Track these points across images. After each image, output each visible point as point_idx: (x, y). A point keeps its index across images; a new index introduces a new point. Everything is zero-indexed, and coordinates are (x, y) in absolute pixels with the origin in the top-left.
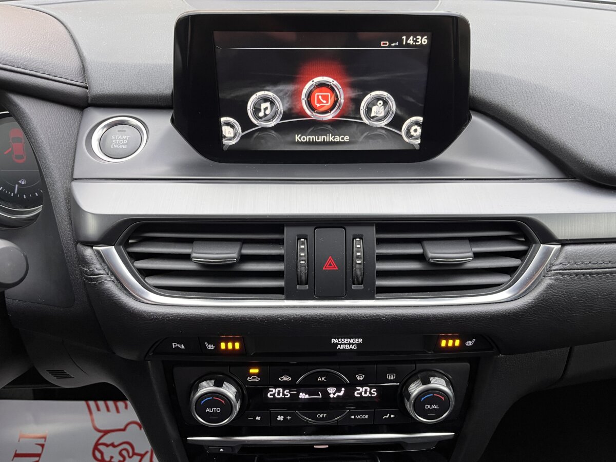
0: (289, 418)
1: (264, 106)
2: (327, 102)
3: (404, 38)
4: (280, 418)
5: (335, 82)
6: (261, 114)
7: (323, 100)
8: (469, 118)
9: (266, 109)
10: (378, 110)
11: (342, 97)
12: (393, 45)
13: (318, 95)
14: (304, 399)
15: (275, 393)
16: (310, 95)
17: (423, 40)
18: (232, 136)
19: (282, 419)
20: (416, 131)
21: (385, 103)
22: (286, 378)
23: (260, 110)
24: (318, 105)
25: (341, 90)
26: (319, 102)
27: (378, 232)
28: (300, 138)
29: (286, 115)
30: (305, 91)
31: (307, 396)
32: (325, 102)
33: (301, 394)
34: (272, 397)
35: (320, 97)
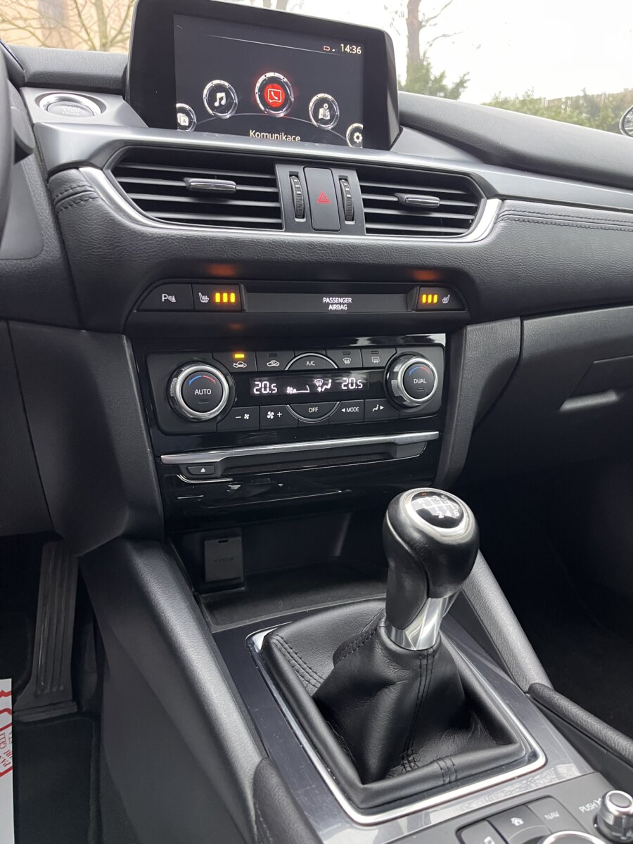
0: (280, 414)
1: (219, 95)
2: (279, 99)
3: (342, 45)
4: (271, 415)
5: (285, 80)
6: (217, 104)
7: (275, 97)
8: (401, 131)
9: (221, 99)
10: (324, 113)
11: (292, 95)
12: (334, 50)
13: (270, 91)
14: (292, 394)
15: (263, 387)
16: (262, 89)
17: (358, 50)
18: (187, 124)
19: (272, 417)
20: (358, 137)
21: (331, 108)
22: (274, 364)
23: (216, 101)
24: (271, 101)
25: (291, 88)
26: (272, 98)
27: (360, 179)
28: (254, 134)
29: (240, 108)
30: (258, 85)
31: (295, 391)
32: (277, 98)
33: (288, 388)
34: (258, 393)
35: (272, 93)
